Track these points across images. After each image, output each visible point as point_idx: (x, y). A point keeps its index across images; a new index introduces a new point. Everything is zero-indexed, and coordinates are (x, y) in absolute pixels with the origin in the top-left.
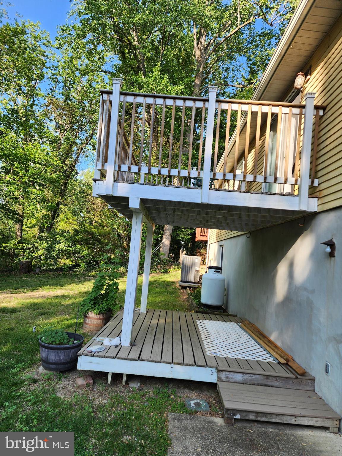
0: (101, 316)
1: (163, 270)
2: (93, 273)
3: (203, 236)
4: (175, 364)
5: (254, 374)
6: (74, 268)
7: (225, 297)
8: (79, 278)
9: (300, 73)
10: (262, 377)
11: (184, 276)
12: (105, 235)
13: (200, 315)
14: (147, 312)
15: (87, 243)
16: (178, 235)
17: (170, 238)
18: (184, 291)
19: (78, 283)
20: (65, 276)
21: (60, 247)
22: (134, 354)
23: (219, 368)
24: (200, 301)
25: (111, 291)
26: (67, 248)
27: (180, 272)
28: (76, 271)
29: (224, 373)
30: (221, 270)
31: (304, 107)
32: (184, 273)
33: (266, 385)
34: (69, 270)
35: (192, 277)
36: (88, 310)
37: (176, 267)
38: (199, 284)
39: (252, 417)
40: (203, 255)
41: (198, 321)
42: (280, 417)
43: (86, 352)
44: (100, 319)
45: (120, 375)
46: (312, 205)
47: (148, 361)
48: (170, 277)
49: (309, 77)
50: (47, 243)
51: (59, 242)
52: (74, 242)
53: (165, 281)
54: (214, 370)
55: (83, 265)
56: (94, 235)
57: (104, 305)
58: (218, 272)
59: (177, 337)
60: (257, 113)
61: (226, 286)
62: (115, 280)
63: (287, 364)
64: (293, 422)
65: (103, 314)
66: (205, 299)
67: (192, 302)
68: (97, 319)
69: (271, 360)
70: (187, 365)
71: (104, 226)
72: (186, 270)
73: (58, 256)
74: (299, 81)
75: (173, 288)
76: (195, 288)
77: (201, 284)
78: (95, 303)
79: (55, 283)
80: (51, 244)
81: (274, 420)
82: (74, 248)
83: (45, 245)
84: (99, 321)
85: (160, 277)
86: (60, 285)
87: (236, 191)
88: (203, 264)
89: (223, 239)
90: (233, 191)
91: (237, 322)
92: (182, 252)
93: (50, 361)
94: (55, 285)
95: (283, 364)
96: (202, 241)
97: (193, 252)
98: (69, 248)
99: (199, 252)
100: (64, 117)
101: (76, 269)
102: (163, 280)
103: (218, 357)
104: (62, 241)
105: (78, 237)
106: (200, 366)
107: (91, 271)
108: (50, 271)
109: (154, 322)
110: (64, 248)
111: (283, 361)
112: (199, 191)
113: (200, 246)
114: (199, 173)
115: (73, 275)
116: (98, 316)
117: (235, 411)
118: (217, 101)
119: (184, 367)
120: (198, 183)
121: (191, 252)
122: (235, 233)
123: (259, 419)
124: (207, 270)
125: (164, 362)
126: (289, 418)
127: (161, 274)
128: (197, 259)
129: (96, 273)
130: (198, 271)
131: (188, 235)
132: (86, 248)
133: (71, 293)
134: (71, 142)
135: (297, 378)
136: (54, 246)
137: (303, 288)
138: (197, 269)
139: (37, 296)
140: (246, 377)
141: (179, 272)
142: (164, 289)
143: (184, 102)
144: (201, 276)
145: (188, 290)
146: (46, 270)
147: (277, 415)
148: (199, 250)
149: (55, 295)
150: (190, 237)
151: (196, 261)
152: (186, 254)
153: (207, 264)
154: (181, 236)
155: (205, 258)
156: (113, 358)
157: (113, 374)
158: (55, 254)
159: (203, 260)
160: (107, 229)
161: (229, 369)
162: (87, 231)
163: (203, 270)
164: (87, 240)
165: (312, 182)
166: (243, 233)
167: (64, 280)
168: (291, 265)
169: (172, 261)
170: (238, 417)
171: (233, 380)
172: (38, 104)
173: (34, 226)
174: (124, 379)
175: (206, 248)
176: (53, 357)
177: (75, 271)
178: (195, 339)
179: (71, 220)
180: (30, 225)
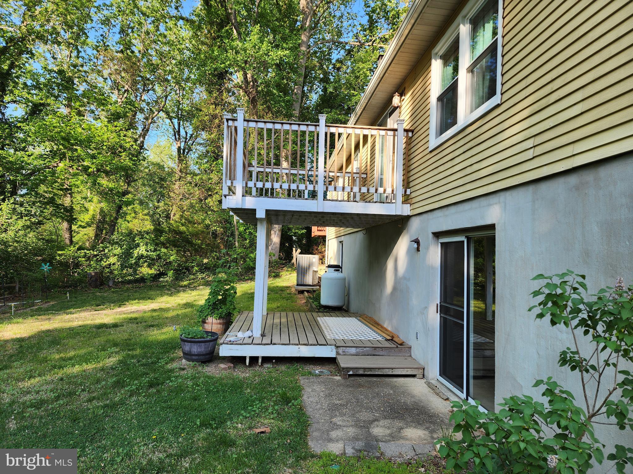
0: (221, 321)
1: (273, 274)
2: (185, 283)
3: (320, 230)
4: (301, 345)
5: (365, 347)
6: (159, 278)
7: (346, 298)
8: (169, 290)
9: (397, 94)
10: (371, 349)
11: (300, 279)
12: (196, 235)
13: (320, 314)
14: (267, 314)
15: (175, 246)
16: (289, 229)
17: (280, 234)
18: (302, 296)
19: (171, 295)
20: (151, 288)
21: (140, 252)
22: (267, 340)
23: (337, 345)
24: (320, 303)
25: (229, 295)
26: (149, 253)
27: (296, 275)
28: (163, 282)
29: (341, 348)
30: (341, 268)
31: (396, 130)
32: (300, 276)
33: (374, 355)
34: (153, 281)
35: (309, 279)
36: (207, 315)
37: (290, 269)
38: (318, 287)
39: (361, 372)
40: (321, 252)
41: (318, 318)
42: (381, 370)
43: (225, 342)
44: (220, 324)
45: (256, 358)
46: (406, 210)
47: (279, 344)
48: (283, 281)
49: (403, 97)
50: (121, 248)
51: (138, 245)
52: (157, 245)
53: (277, 287)
54: (333, 347)
55: (171, 273)
56: (184, 235)
57: (224, 310)
58: (338, 270)
59: (300, 330)
60: (359, 135)
61: (347, 285)
62: (232, 284)
63: (392, 340)
64: (390, 373)
65: (223, 318)
66: (324, 301)
67: (311, 305)
68: (217, 324)
69: (380, 339)
70: (311, 345)
71: (195, 224)
72: (302, 271)
73: (137, 264)
74: (396, 100)
75: (288, 294)
76: (314, 291)
77: (320, 286)
78: (214, 308)
79: (141, 296)
80: (127, 249)
81: (377, 373)
82: (158, 252)
83: (118, 251)
84: (219, 326)
85: (270, 283)
86: (149, 298)
87: (346, 201)
88: (322, 263)
89: (342, 234)
90: (343, 201)
91: (356, 317)
92: (296, 251)
93: (193, 353)
94: (143, 298)
95: (389, 340)
96: (319, 236)
97: (309, 250)
98: (151, 253)
99: (317, 249)
100: (123, 74)
101: (162, 279)
102: (275, 285)
103: (337, 339)
104: (142, 244)
105: (162, 238)
106: (322, 345)
107: (182, 281)
108: (128, 284)
109: (277, 321)
110: (145, 253)
111: (389, 338)
112: (315, 201)
113: (318, 242)
114: (314, 187)
115: (160, 287)
116: (219, 321)
117: (348, 369)
118: (326, 126)
119: (309, 346)
120: (313, 195)
121: (307, 250)
122: (350, 230)
123: (366, 373)
124: (327, 269)
125: (292, 344)
126: (387, 370)
127: (272, 278)
128: (315, 258)
129: (188, 282)
130: (316, 272)
131: (302, 229)
132: (175, 251)
133: (168, 306)
134: (135, 107)
135: (397, 347)
136: (131, 251)
137: (404, 278)
138: (315, 270)
139: (130, 311)
140: (358, 350)
141: (294, 275)
142: (278, 295)
143: (299, 127)
144: (320, 278)
145: (306, 294)
146: (122, 282)
147: (379, 369)
148: (316, 247)
149: (150, 309)
150: (304, 231)
151: (314, 260)
152: (300, 253)
153: (326, 263)
154: (293, 231)
155: (324, 257)
156: (250, 344)
157: (250, 357)
158: (133, 262)
159: (321, 259)
160: (199, 226)
161: (345, 345)
162: (174, 230)
163: (322, 271)
164: (174, 241)
165: (406, 192)
166: (359, 229)
167: (152, 293)
168: (396, 261)
169: (284, 262)
170: (351, 373)
171: (348, 354)
172: (84, 56)
173: (89, 225)
174: (260, 361)
175: (324, 244)
176: (196, 349)
177: (161, 281)
178: (316, 330)
179: (141, 214)
180: (83, 224)
